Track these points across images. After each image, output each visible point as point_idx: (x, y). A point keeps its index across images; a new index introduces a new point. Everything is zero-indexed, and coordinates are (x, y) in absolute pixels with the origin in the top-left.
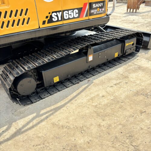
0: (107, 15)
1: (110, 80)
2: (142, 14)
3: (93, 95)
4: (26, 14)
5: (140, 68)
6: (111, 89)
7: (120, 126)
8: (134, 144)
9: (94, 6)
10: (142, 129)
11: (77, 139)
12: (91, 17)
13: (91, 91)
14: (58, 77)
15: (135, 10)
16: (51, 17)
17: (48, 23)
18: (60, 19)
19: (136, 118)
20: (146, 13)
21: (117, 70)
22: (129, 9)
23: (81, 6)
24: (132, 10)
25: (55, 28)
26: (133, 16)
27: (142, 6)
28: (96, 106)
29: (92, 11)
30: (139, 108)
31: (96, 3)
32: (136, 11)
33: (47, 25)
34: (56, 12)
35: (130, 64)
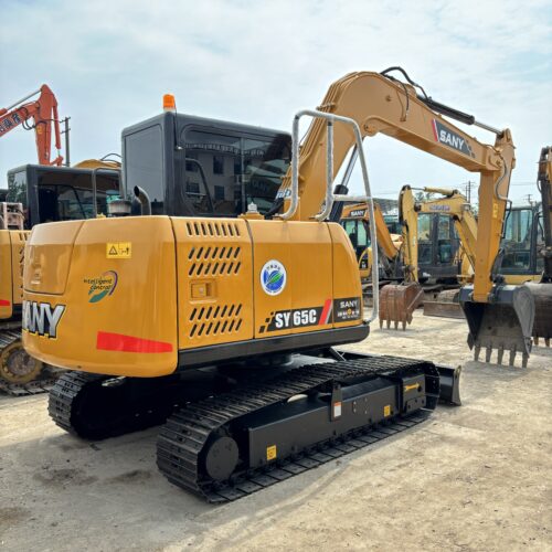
0: (365, 323)
1: (384, 460)
2: (421, 335)
3: (357, 485)
4: (237, 314)
5: (443, 439)
6: (392, 474)
7: (429, 524)
8: (460, 543)
9: (343, 305)
10: (469, 524)
11: (352, 544)
12: (338, 325)
13: (351, 479)
14: (274, 447)
15: (400, 324)
16: (274, 320)
17: (268, 330)
18: (287, 325)
19: (454, 511)
20: (432, 333)
21: (394, 443)
22: (385, 322)
23: (321, 304)
24: (392, 323)
25: (277, 341)
26: (400, 339)
27: (417, 314)
28: (371, 500)
29: (340, 314)
30: (458, 498)
31: (345, 300)
32: (404, 325)
33: (266, 334)
34: (282, 312)
35: (420, 432)
